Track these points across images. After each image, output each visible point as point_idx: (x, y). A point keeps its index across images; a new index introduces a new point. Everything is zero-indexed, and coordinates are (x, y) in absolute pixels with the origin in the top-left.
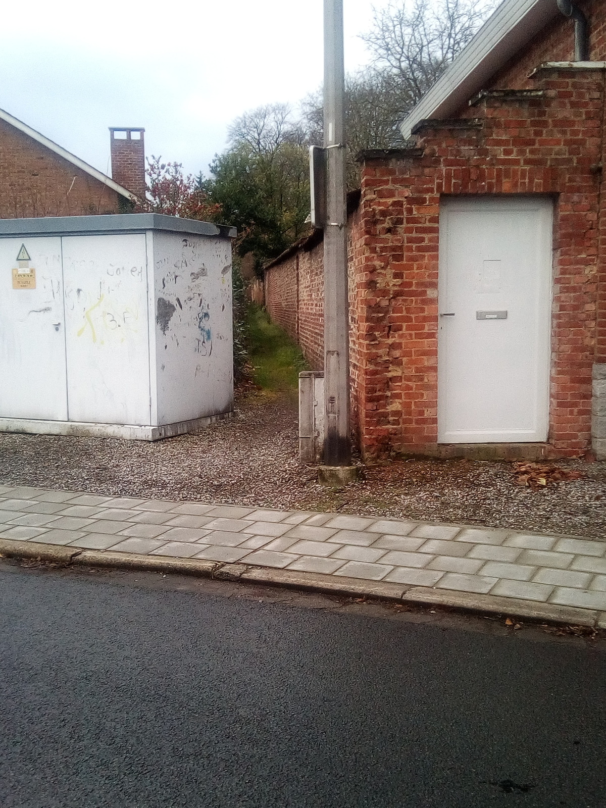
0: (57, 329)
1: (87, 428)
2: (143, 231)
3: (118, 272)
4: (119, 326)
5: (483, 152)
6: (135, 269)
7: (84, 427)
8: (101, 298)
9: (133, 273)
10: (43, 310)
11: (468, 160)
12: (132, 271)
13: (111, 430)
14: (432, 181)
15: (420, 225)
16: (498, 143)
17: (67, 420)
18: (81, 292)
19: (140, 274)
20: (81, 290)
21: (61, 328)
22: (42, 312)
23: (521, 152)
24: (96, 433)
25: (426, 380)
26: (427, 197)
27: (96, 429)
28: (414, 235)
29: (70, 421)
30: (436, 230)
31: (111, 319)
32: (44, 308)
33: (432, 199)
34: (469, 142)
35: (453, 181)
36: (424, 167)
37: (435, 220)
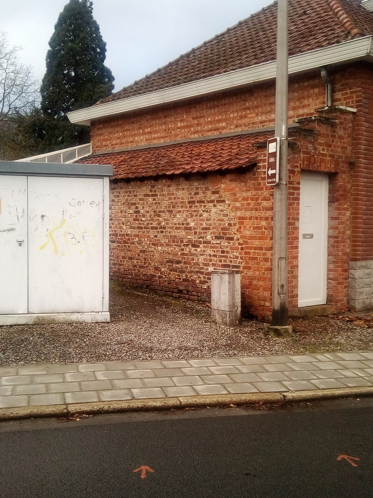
0: (20, 245)
1: (53, 317)
2: (101, 177)
3: (79, 204)
4: (79, 242)
5: (315, 149)
6: (93, 203)
7: (49, 317)
8: (63, 222)
9: (92, 205)
10: (7, 230)
11: (310, 152)
12: (91, 204)
13: (74, 317)
14: (298, 162)
15: (293, 186)
16: (321, 144)
17: (27, 313)
18: (44, 217)
19: (98, 206)
20: (45, 216)
21: (25, 244)
22: (6, 232)
23: (328, 150)
24: (61, 321)
25: (294, 273)
26: (296, 170)
27: (61, 317)
28: (291, 191)
29: (29, 314)
30: (298, 189)
31: (72, 236)
32: (8, 228)
33: (298, 171)
34: (310, 142)
35: (305, 163)
36: (295, 154)
37: (299, 183)
